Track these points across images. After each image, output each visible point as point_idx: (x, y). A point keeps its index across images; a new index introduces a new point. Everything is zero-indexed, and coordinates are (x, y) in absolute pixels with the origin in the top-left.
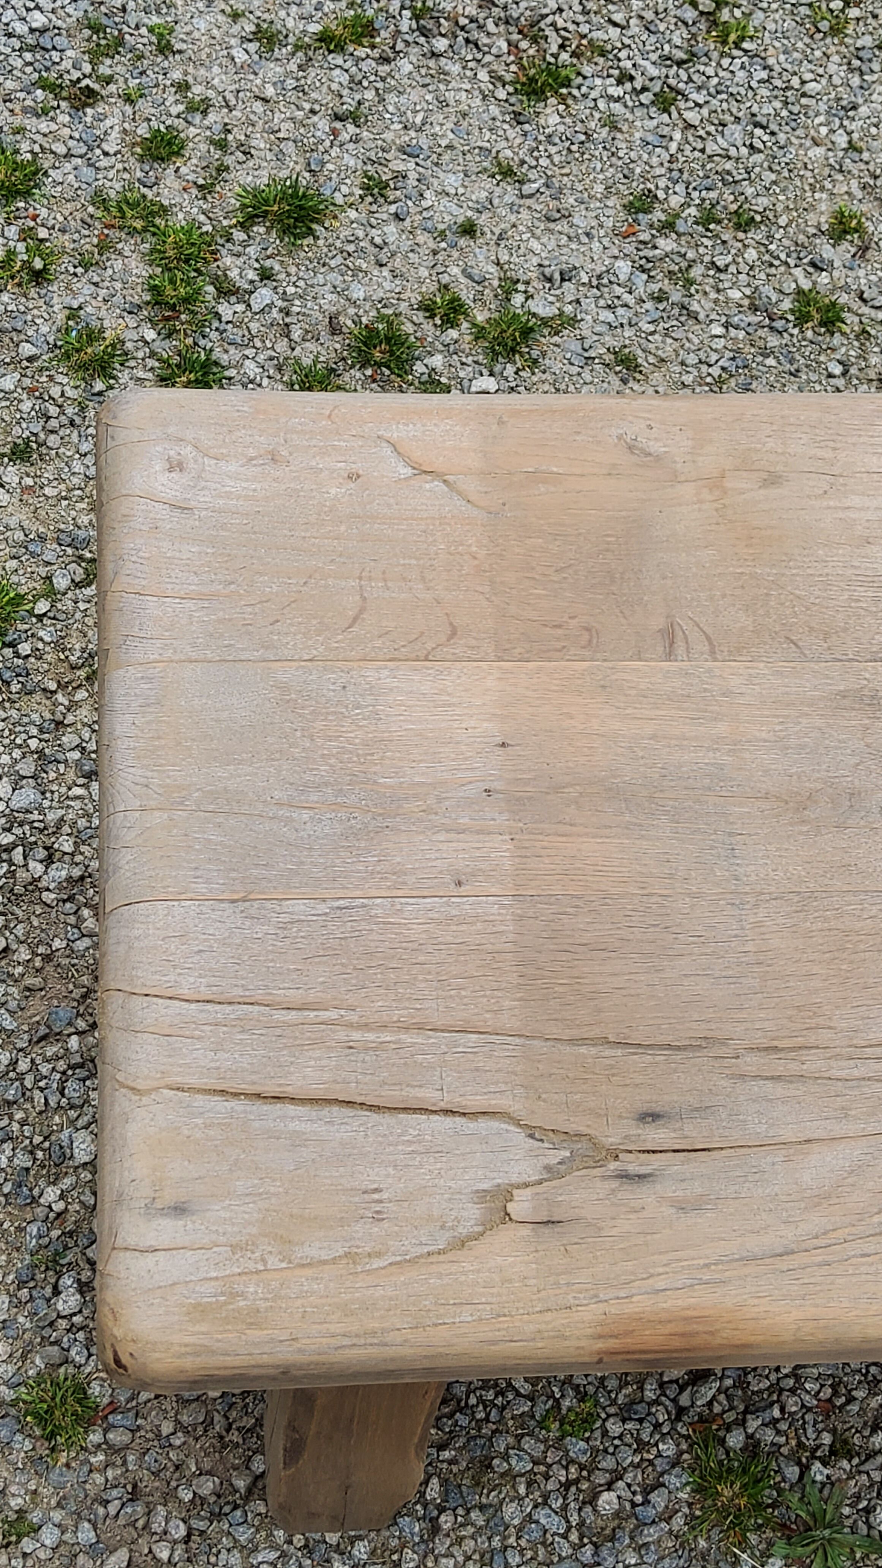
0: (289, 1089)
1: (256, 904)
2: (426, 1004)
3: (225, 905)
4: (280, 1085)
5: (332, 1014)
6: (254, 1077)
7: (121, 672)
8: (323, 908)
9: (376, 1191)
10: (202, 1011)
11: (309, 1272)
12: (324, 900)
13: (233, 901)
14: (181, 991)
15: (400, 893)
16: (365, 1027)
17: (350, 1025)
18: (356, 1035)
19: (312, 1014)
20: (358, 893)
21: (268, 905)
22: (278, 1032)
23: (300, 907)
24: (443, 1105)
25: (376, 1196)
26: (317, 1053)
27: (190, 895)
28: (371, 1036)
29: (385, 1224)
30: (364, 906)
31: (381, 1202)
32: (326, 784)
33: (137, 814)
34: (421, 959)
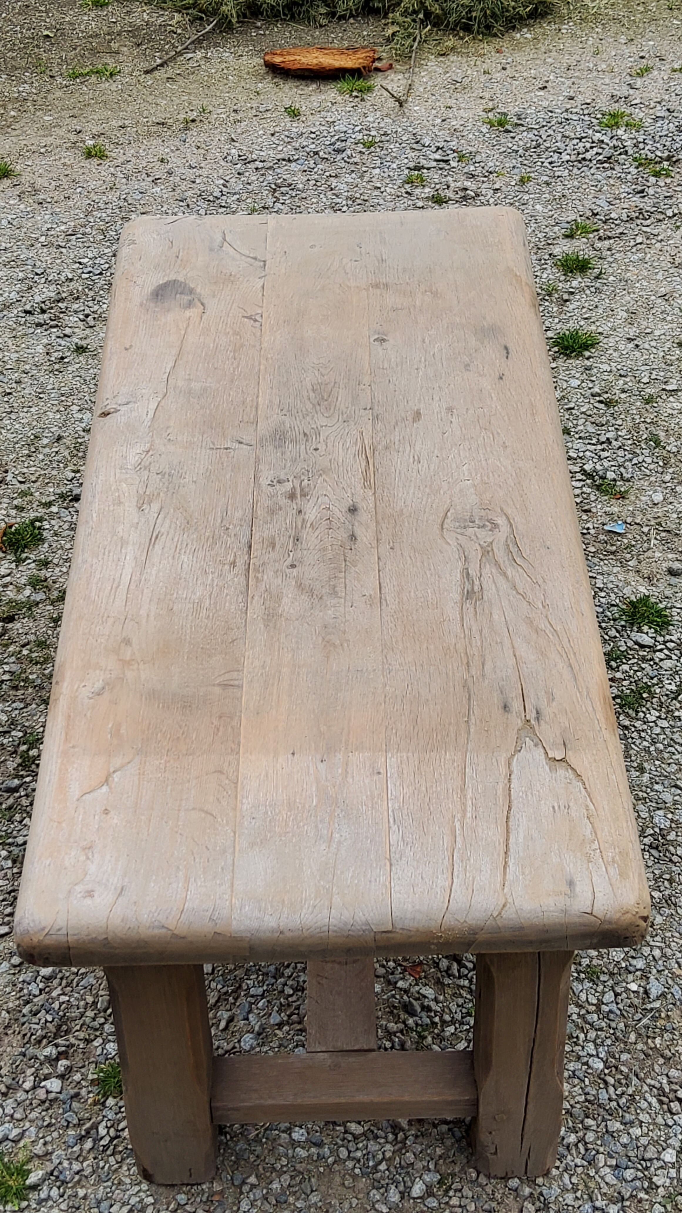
0: (501, 841)
1: (392, 855)
2: (450, 786)
3: (393, 869)
4: (500, 844)
5: (458, 825)
6: (495, 855)
7: (234, 923)
8: (395, 828)
9: (553, 807)
10: (458, 877)
11: (599, 833)
12: (390, 827)
13: (391, 865)
14: (447, 885)
15: (385, 797)
16: (464, 811)
17: (464, 816)
18: (469, 815)
19: (458, 832)
20: (386, 814)
21: (393, 850)
22: (468, 846)
23: (394, 838)
24: (506, 781)
25: (556, 808)
26: (480, 830)
27: (388, 883)
28: (469, 809)
29: (571, 804)
30: (393, 811)
31: (559, 807)
32: (316, 826)
33: (333, 911)
34: (424, 789)
